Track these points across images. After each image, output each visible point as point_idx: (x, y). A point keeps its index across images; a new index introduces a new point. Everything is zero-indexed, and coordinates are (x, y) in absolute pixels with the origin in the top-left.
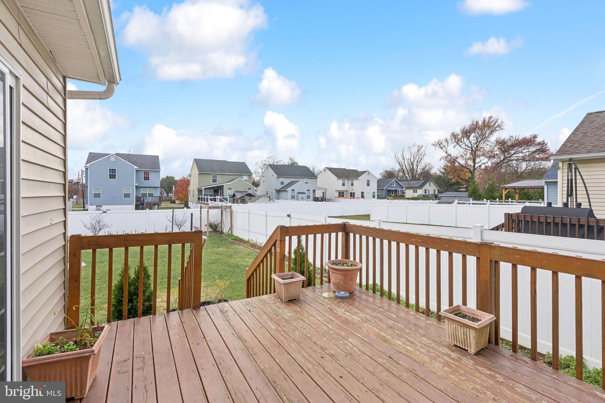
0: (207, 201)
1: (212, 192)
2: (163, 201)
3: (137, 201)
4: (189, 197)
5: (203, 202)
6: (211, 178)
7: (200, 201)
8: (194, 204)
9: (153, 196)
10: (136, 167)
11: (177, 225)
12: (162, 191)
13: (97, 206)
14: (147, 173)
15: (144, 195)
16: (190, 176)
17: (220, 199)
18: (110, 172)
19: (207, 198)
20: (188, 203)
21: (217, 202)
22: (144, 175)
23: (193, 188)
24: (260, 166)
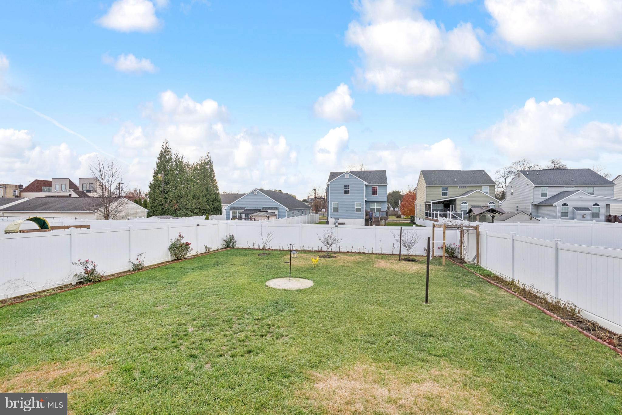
0: (437, 217)
1: (441, 207)
2: (389, 215)
3: (366, 215)
4: (415, 211)
5: (431, 218)
6: (441, 190)
7: (428, 217)
8: (421, 220)
9: (380, 211)
10: (365, 183)
11: (405, 245)
12: (389, 206)
13: (335, 219)
14: (375, 187)
15: (373, 209)
16: (416, 189)
17: (452, 215)
18: (345, 189)
19: (436, 214)
20: (414, 218)
21: (448, 219)
22: (373, 190)
23: (420, 203)
24: (503, 175)
